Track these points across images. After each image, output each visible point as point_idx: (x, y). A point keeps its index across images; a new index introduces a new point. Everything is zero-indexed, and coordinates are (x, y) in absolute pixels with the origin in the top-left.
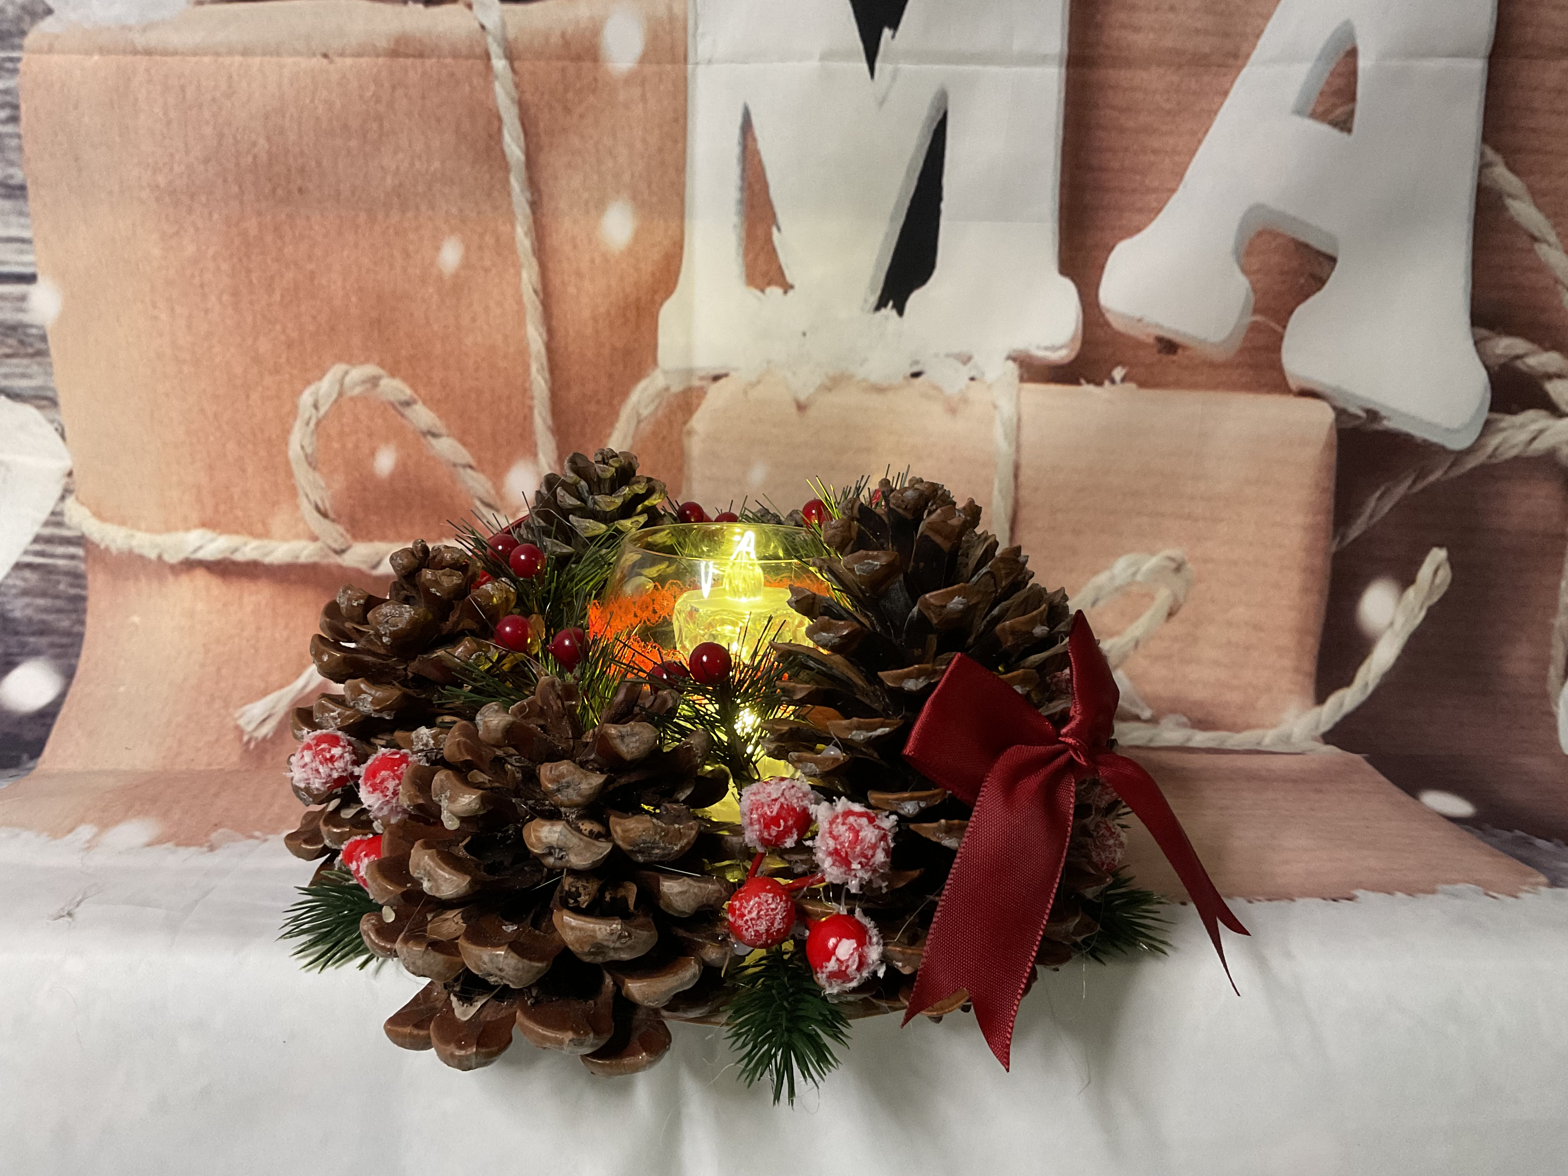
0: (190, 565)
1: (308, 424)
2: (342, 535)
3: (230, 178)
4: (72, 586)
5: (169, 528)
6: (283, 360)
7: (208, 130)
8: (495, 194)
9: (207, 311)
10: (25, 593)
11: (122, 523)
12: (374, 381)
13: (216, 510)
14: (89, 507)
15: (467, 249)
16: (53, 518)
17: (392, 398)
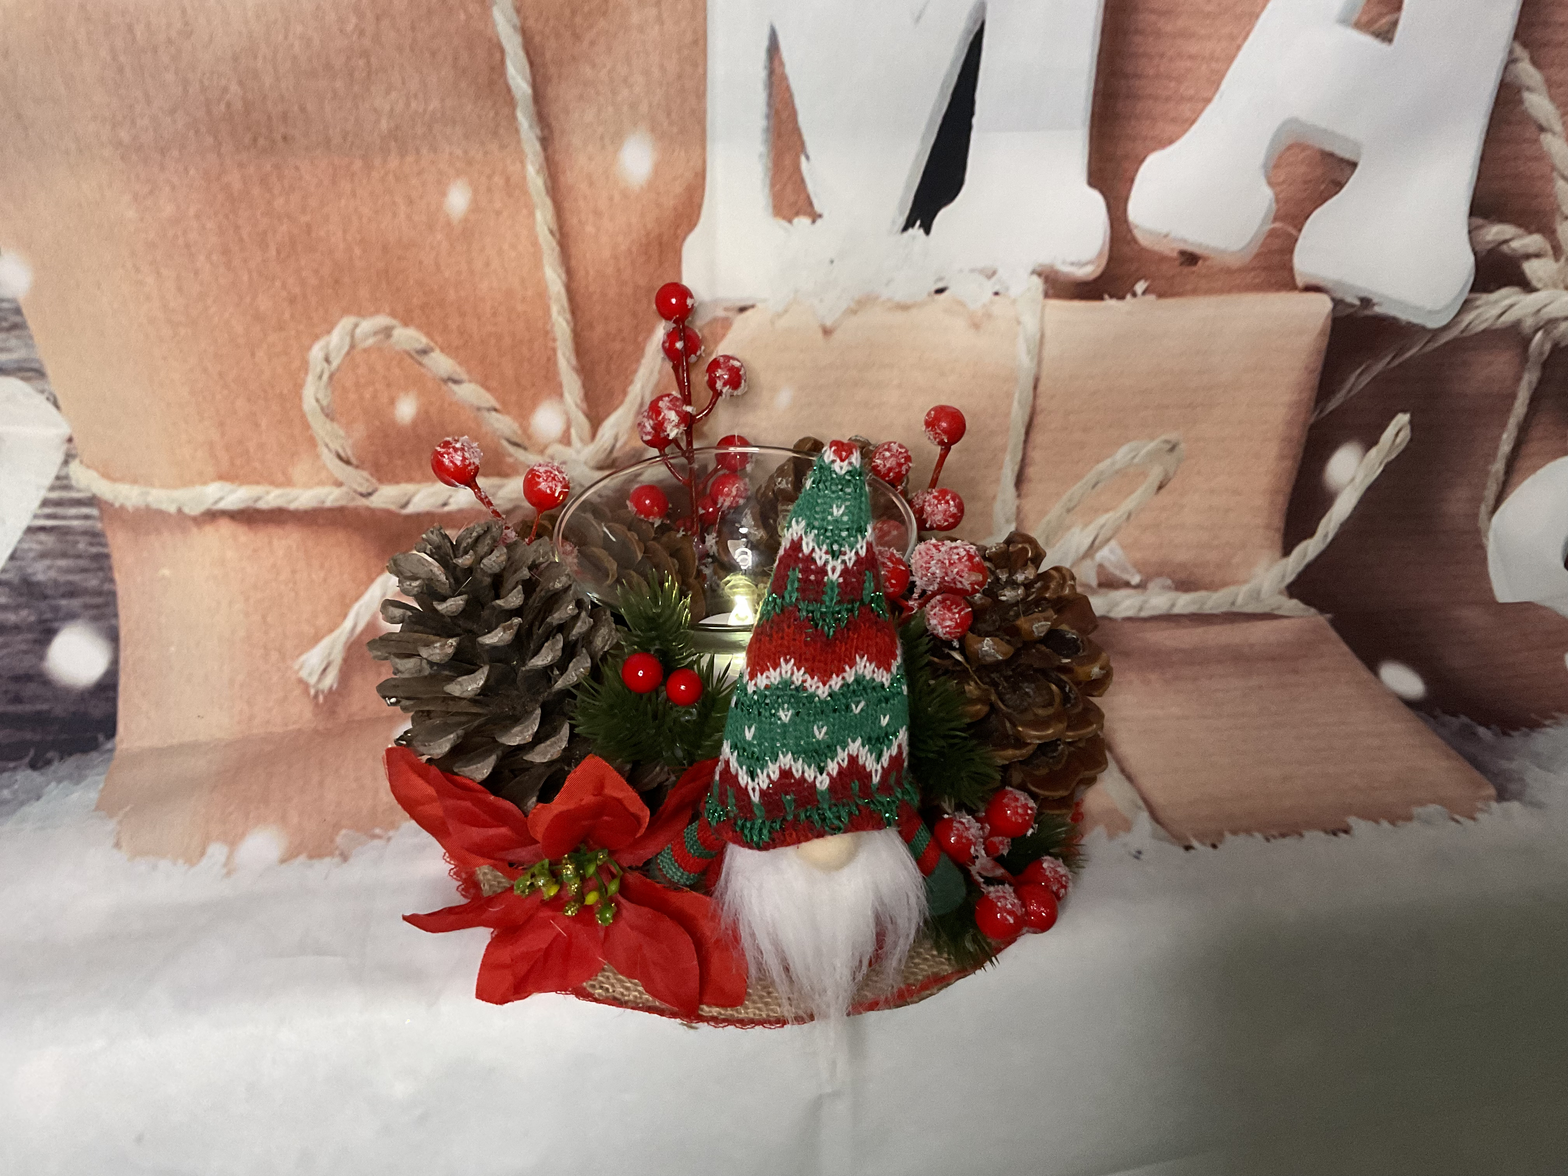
0: (212, 516)
1: (320, 377)
2: (367, 480)
3: (203, 129)
4: (92, 544)
5: (186, 483)
6: (287, 316)
7: (170, 77)
8: (502, 131)
9: (196, 273)
10: (43, 555)
11: (135, 481)
12: (387, 332)
13: (232, 464)
14: (96, 469)
15: (476, 191)
16: (58, 483)
17: (408, 348)
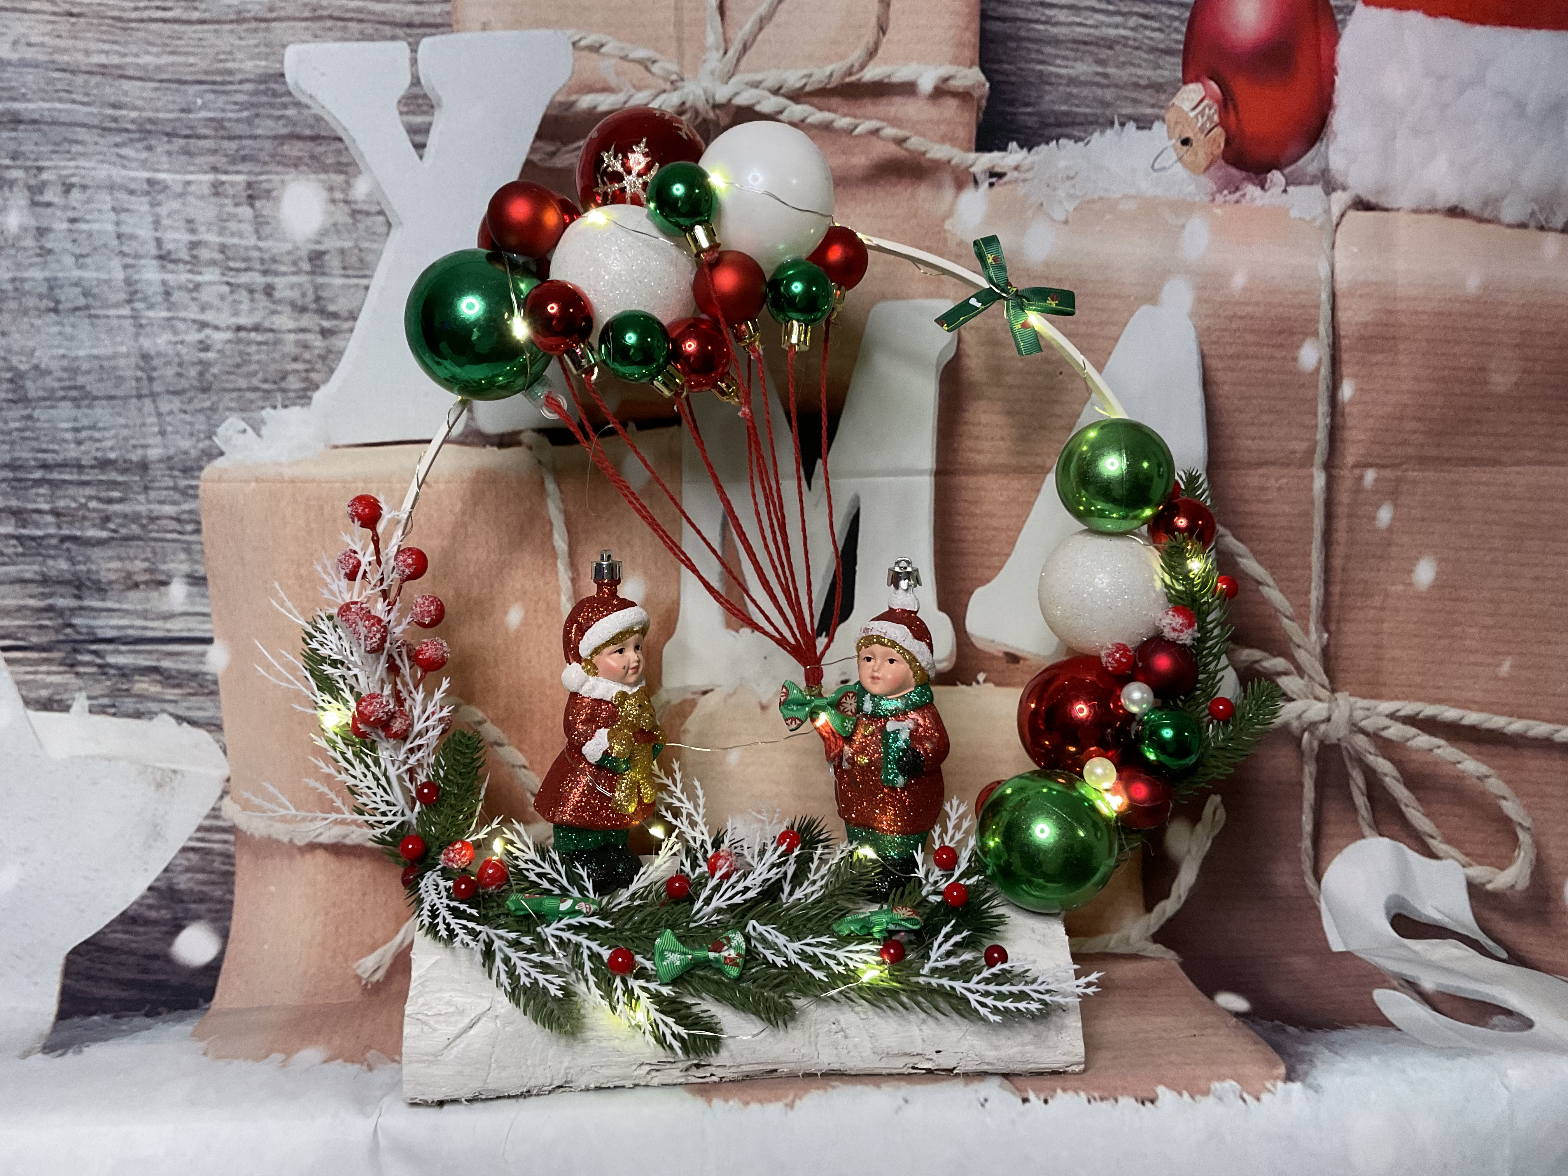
0: (313, 847)
4: (224, 863)
8: (547, 573)
10: (188, 870)
14: (240, 804)
15: (527, 611)
16: (213, 813)
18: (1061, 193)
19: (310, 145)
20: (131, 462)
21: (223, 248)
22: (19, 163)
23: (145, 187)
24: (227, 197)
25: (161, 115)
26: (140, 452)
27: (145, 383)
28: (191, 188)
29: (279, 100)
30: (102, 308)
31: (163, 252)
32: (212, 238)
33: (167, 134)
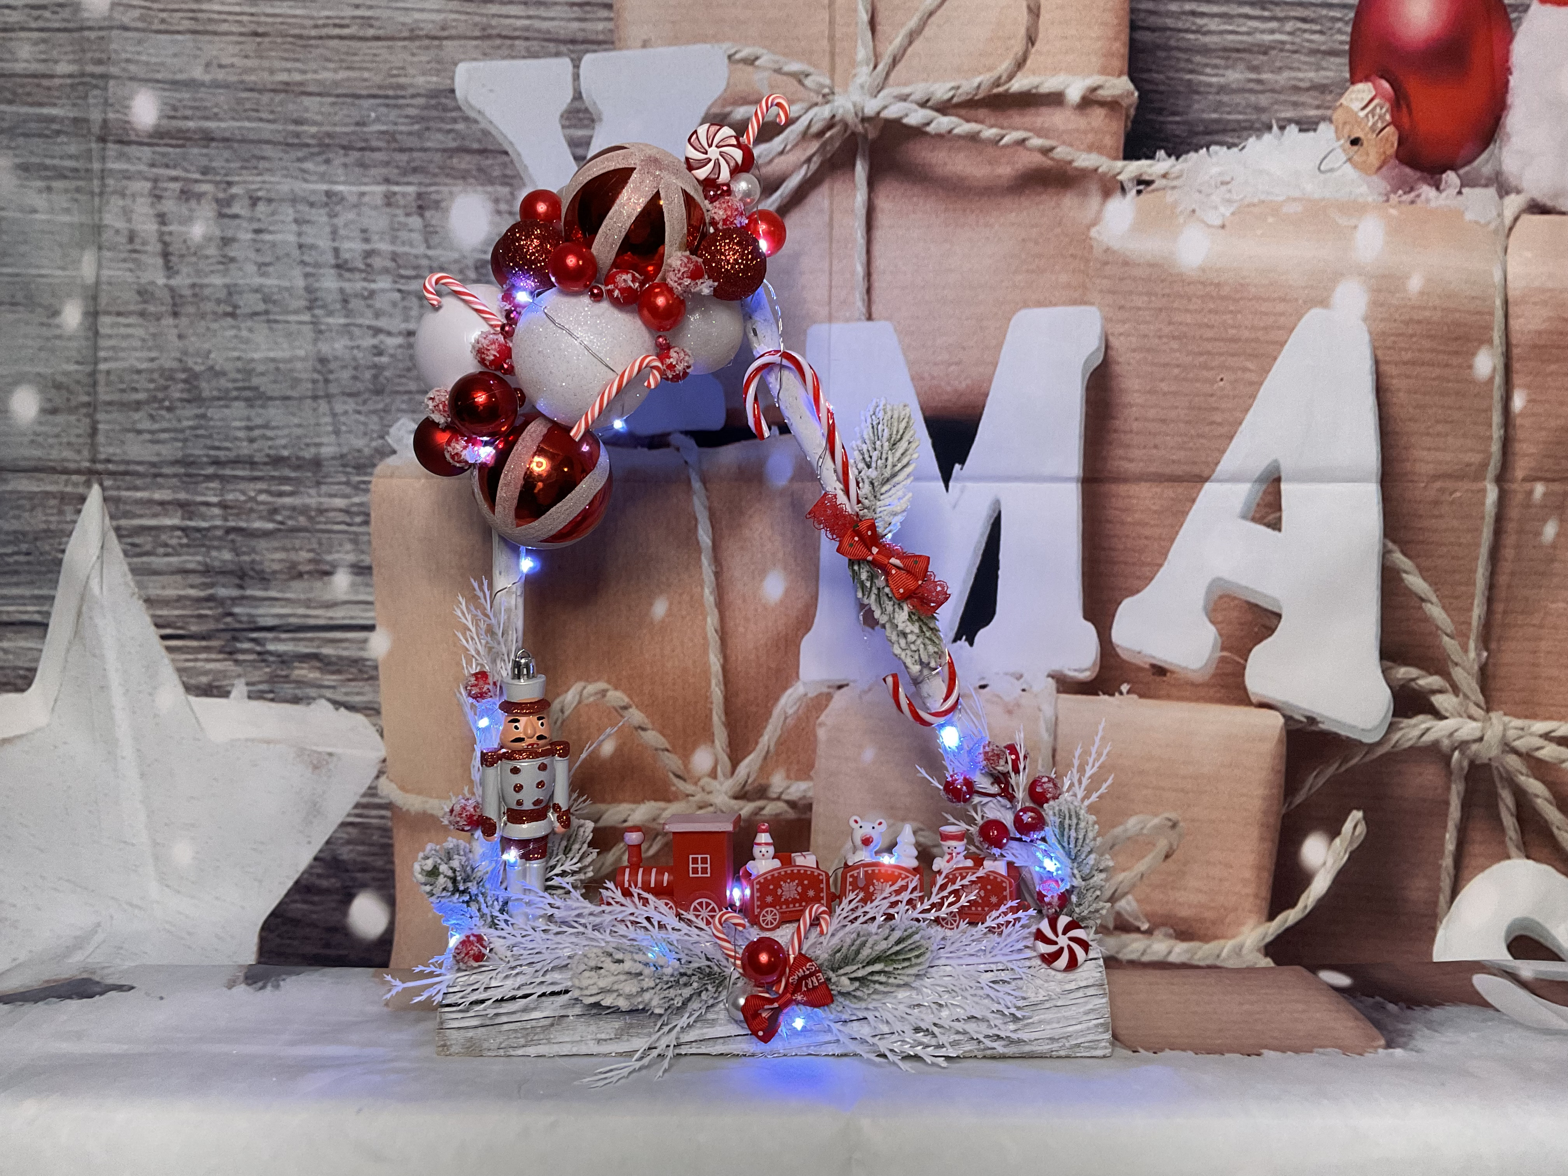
4: (383, 837)
8: (691, 567)
10: (348, 842)
11: (420, 792)
12: (603, 693)
14: (397, 783)
15: (672, 604)
16: (369, 791)
17: (615, 704)
18: (1216, 198)
19: (478, 157)
20: (304, 459)
21: (394, 257)
22: (209, 177)
23: (325, 199)
24: (398, 207)
25: (338, 129)
26: (313, 450)
27: (321, 385)
28: (366, 199)
29: (449, 115)
30: (281, 313)
31: (340, 261)
32: (384, 246)
33: (344, 147)
